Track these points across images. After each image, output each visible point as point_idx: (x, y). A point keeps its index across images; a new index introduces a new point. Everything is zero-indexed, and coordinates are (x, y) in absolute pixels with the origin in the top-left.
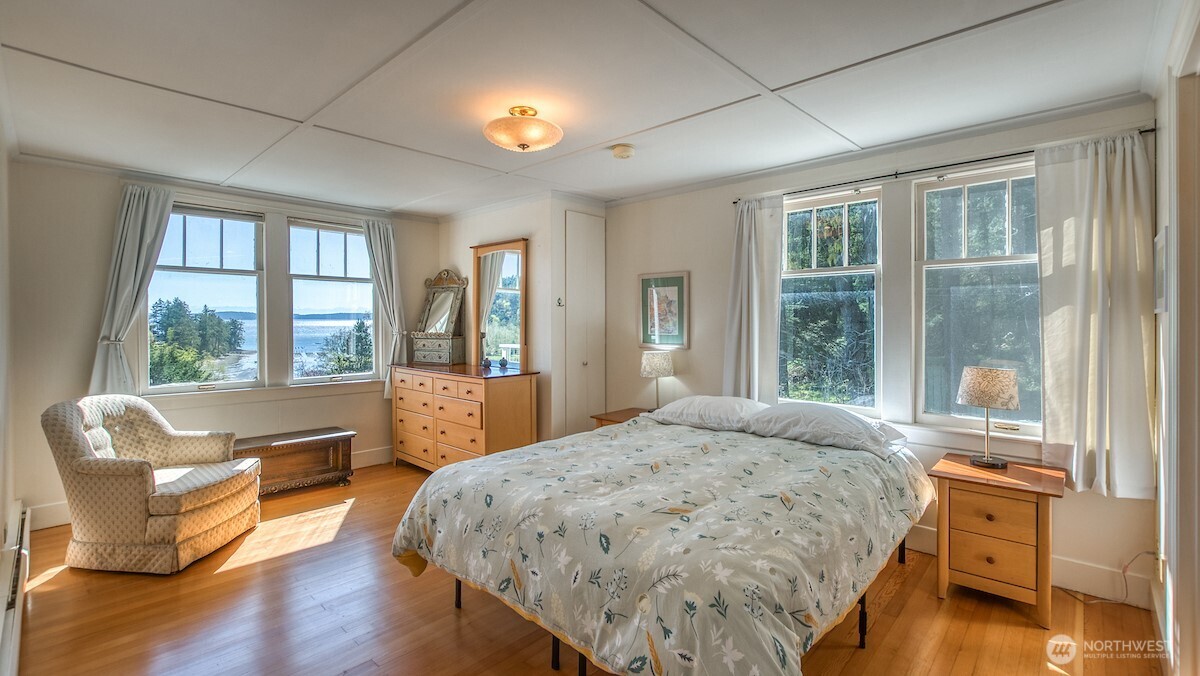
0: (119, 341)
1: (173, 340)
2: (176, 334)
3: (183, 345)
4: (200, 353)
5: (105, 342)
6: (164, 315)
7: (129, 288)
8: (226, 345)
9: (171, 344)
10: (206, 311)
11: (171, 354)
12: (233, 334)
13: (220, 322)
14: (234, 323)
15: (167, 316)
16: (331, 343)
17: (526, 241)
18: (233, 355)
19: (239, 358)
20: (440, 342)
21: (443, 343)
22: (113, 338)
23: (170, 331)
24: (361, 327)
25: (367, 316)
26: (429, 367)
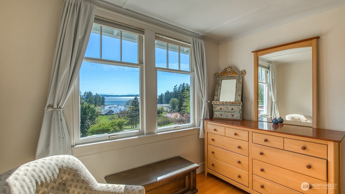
0: (60, 108)
1: (89, 102)
2: (89, 100)
3: (91, 103)
4: (95, 105)
5: (50, 110)
6: (86, 96)
7: (66, 70)
8: (101, 103)
9: (88, 103)
10: (96, 94)
11: (88, 106)
12: (103, 100)
13: (100, 97)
14: (103, 97)
15: (87, 96)
16: (127, 103)
17: (318, 38)
18: (103, 106)
19: (104, 107)
20: (233, 107)
21: (235, 108)
22: (55, 106)
23: (88, 99)
24: (136, 99)
25: (137, 96)
26: (225, 121)
